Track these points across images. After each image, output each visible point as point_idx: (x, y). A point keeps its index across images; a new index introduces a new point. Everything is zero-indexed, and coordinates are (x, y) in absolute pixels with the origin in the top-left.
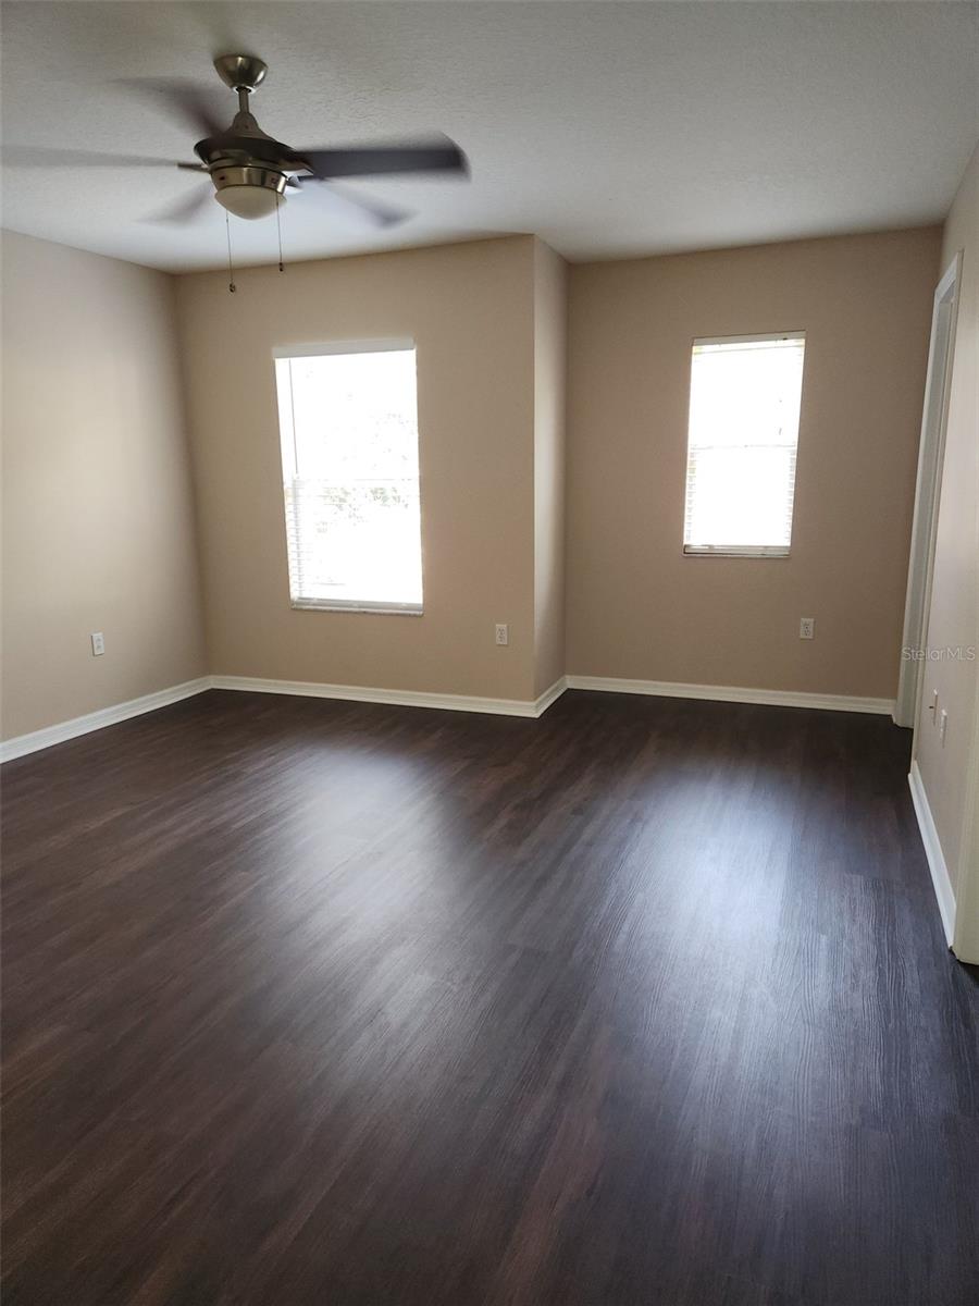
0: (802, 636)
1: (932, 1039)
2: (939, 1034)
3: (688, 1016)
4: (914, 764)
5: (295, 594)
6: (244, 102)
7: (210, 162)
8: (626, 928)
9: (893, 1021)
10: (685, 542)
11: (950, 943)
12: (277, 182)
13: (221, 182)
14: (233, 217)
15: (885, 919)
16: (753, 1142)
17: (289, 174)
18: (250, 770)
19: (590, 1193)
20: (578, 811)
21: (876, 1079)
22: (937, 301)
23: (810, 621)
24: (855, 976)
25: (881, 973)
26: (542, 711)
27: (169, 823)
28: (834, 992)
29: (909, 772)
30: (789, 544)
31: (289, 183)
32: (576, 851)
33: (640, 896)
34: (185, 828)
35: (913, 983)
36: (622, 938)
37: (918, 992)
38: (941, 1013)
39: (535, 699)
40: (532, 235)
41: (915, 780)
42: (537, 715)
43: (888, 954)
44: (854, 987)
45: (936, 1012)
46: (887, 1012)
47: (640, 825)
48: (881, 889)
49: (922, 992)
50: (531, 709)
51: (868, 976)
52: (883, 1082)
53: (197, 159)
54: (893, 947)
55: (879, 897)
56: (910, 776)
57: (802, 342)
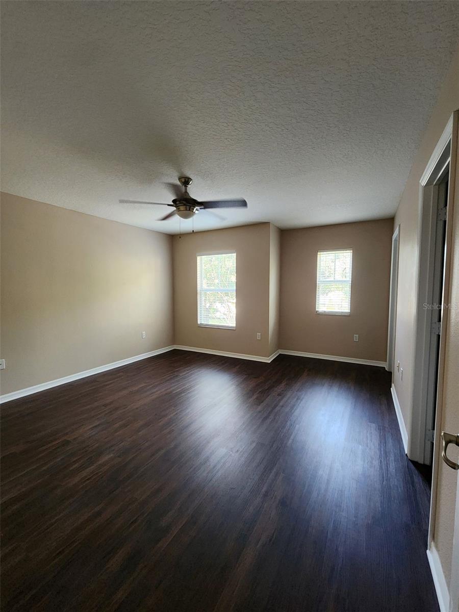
0: (355, 340)
1: (400, 491)
2: (402, 489)
3: (311, 473)
4: (393, 385)
5: (199, 322)
6: (186, 189)
7: (176, 204)
8: (292, 437)
9: (385, 481)
10: (317, 310)
11: (406, 452)
12: (193, 209)
13: (178, 210)
14: (182, 219)
15: (383, 441)
16: (332, 526)
17: (197, 207)
18: (181, 375)
19: (270, 540)
20: (279, 395)
21: (378, 505)
22: (393, 240)
23: (357, 336)
24: (371, 463)
25: (381, 462)
26: (271, 361)
27: (155, 390)
28: (363, 468)
29: (391, 387)
30: (349, 311)
31: (197, 210)
32: (278, 408)
33: (297, 426)
34: (159, 392)
35: (392, 467)
36: (290, 441)
37: (394, 470)
38: (403, 481)
39: (269, 357)
40: (269, 223)
41: (393, 390)
42: (269, 362)
43: (384, 454)
44: (371, 467)
45: (401, 480)
46: (383, 477)
47: (299, 401)
48: (382, 429)
49: (396, 470)
50: (268, 360)
51: (376, 463)
52: (381, 506)
53: (173, 204)
54: (386, 452)
55: (380, 433)
56: (391, 389)
57: (352, 251)
